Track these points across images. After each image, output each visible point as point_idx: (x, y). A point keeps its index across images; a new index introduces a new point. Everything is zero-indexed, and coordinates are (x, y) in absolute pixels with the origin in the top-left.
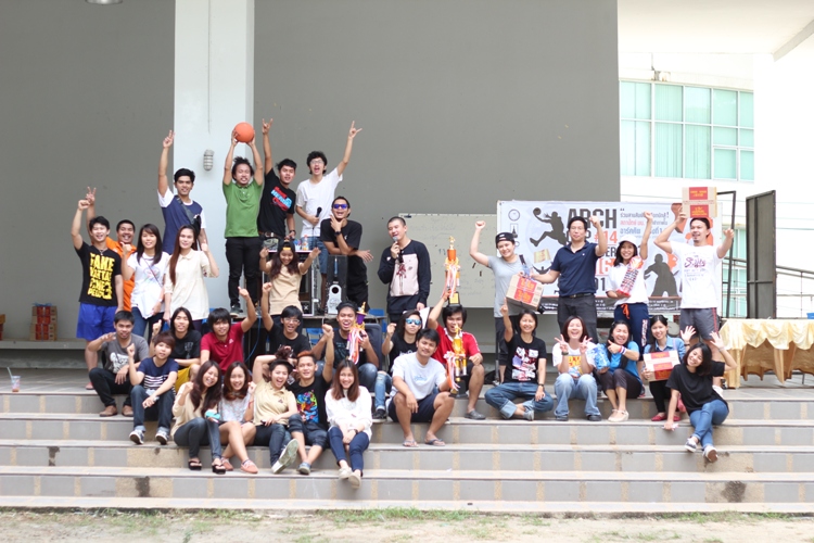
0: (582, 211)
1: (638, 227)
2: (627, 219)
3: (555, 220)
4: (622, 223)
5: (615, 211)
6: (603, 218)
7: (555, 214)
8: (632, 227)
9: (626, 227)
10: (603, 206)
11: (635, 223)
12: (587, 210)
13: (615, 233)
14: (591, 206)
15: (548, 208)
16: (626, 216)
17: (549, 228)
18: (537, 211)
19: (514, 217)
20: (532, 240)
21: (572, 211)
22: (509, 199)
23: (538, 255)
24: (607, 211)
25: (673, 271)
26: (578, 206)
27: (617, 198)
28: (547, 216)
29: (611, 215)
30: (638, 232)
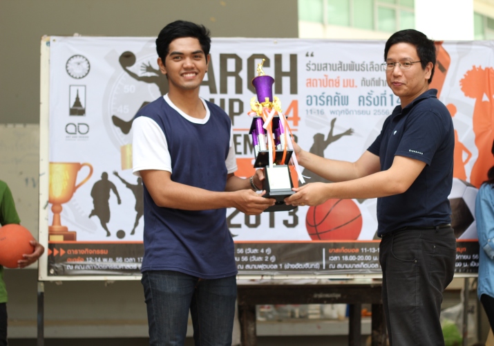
1: (343, 91)
2: (319, 75)
4: (310, 83)
5: (293, 58)
6: (270, 72)
8: (331, 91)
9: (317, 91)
10: (269, 47)
11: (337, 83)
12: (234, 56)
13: (294, 105)
16: (319, 68)
17: (152, 93)
18: (127, 59)
19: (78, 71)
20: (117, 121)
22: (66, 32)
24: (278, 58)
26: (217, 48)
28: (149, 69)
29: (286, 67)
30: (345, 101)
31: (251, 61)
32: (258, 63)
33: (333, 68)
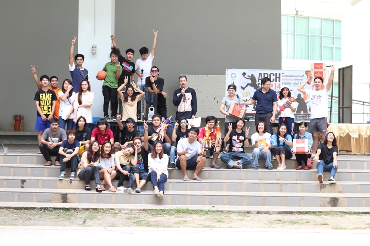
0: (265, 74)
2: (285, 78)
3: (252, 78)
4: (283, 80)
5: (279, 74)
6: (274, 77)
7: (252, 75)
8: (287, 81)
10: (274, 72)
11: (289, 80)
12: (267, 74)
13: (279, 84)
14: (269, 72)
15: (249, 72)
16: (285, 76)
17: (249, 81)
18: (244, 74)
19: (234, 77)
20: (242, 87)
21: (260, 74)
22: (231, 68)
23: (244, 94)
24: (276, 74)
25: (306, 101)
26: (263, 72)
27: (280, 68)
28: (249, 76)
29: (278, 76)
30: (290, 83)
31: (270, 75)
32: (272, 75)
33: (288, 76)
